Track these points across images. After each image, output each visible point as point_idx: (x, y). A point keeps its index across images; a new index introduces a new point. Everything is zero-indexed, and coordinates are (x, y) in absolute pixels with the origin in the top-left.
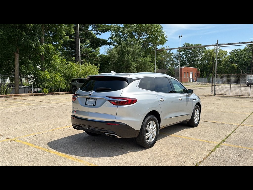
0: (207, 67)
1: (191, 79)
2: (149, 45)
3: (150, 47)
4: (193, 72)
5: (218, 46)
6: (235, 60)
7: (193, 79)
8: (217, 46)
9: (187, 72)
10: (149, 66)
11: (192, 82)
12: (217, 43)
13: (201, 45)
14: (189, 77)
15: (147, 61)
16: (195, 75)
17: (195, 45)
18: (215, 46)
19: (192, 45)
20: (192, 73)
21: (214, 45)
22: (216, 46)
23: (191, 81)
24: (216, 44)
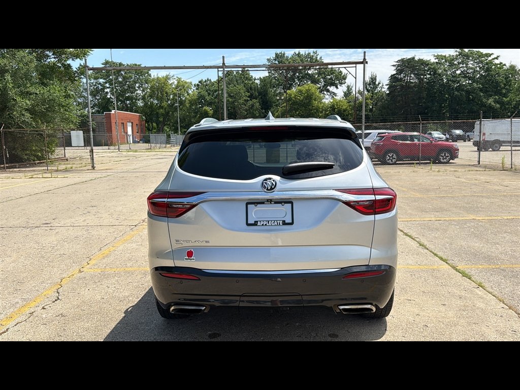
0: (157, 113)
1: (131, 137)
2: (48, 56)
3: (49, 60)
4: (132, 123)
5: (226, 69)
6: (208, 100)
7: (134, 136)
8: (224, 69)
9: (122, 123)
10: (63, 106)
11: (133, 142)
12: (224, 63)
13: (139, 65)
14: (127, 133)
15: (57, 94)
16: (137, 128)
17: (128, 65)
18: (219, 69)
19: (121, 64)
20: (130, 124)
21: (218, 67)
22: (222, 69)
23: (131, 142)
24: (221, 65)
